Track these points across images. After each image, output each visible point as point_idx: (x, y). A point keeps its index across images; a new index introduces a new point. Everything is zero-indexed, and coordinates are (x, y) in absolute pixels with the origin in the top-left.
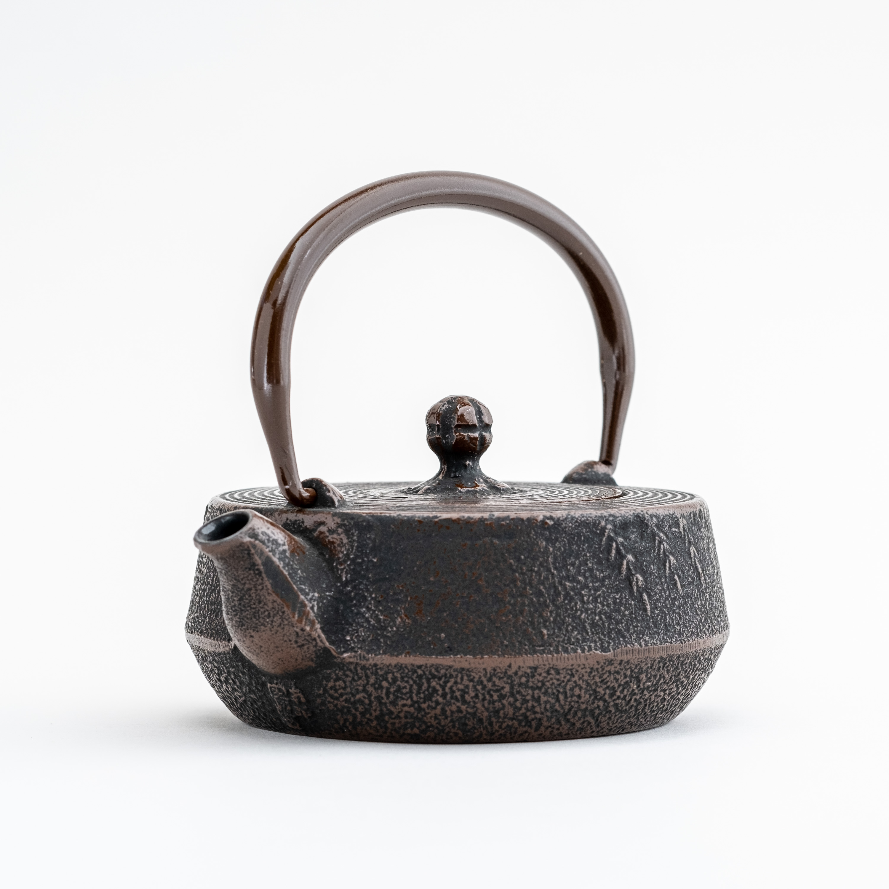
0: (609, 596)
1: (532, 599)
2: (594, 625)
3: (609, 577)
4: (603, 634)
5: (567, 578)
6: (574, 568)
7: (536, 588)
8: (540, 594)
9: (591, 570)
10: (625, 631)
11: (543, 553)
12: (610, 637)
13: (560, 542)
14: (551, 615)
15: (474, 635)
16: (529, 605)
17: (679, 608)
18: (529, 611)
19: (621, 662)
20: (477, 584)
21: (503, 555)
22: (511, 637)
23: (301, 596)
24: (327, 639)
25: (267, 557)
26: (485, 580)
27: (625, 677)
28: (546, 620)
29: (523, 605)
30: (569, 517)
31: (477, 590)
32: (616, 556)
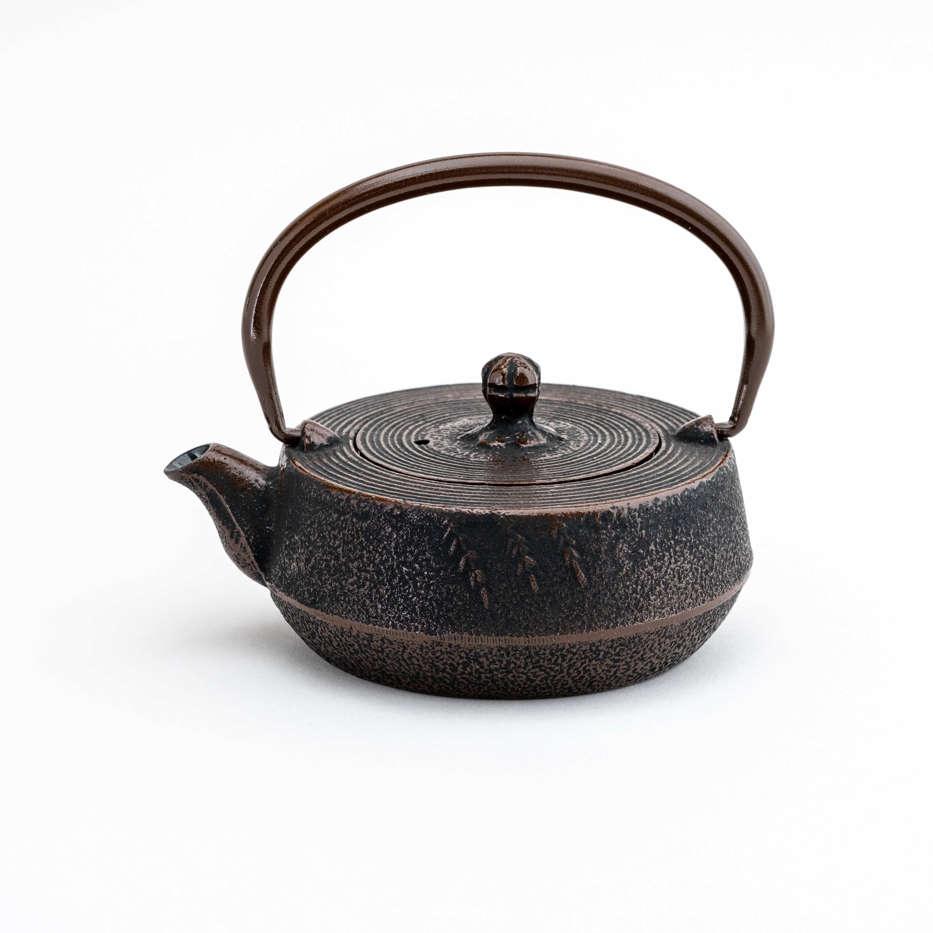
0: (443, 586)
1: (373, 575)
2: (423, 609)
3: (446, 570)
4: (431, 618)
5: (404, 564)
6: (412, 556)
7: (378, 567)
8: (379, 573)
9: (428, 560)
10: (456, 619)
11: (388, 537)
12: (438, 622)
13: (404, 531)
14: (386, 593)
15: (330, 595)
16: (370, 581)
17: (531, 605)
18: (370, 585)
19: (450, 645)
20: (337, 553)
21: (357, 532)
22: (353, 605)
23: (238, 528)
24: (260, 566)
25: (211, 490)
26: (343, 551)
27: (461, 658)
28: (382, 597)
29: (366, 579)
30: (418, 510)
31: (337, 558)
32: (455, 551)
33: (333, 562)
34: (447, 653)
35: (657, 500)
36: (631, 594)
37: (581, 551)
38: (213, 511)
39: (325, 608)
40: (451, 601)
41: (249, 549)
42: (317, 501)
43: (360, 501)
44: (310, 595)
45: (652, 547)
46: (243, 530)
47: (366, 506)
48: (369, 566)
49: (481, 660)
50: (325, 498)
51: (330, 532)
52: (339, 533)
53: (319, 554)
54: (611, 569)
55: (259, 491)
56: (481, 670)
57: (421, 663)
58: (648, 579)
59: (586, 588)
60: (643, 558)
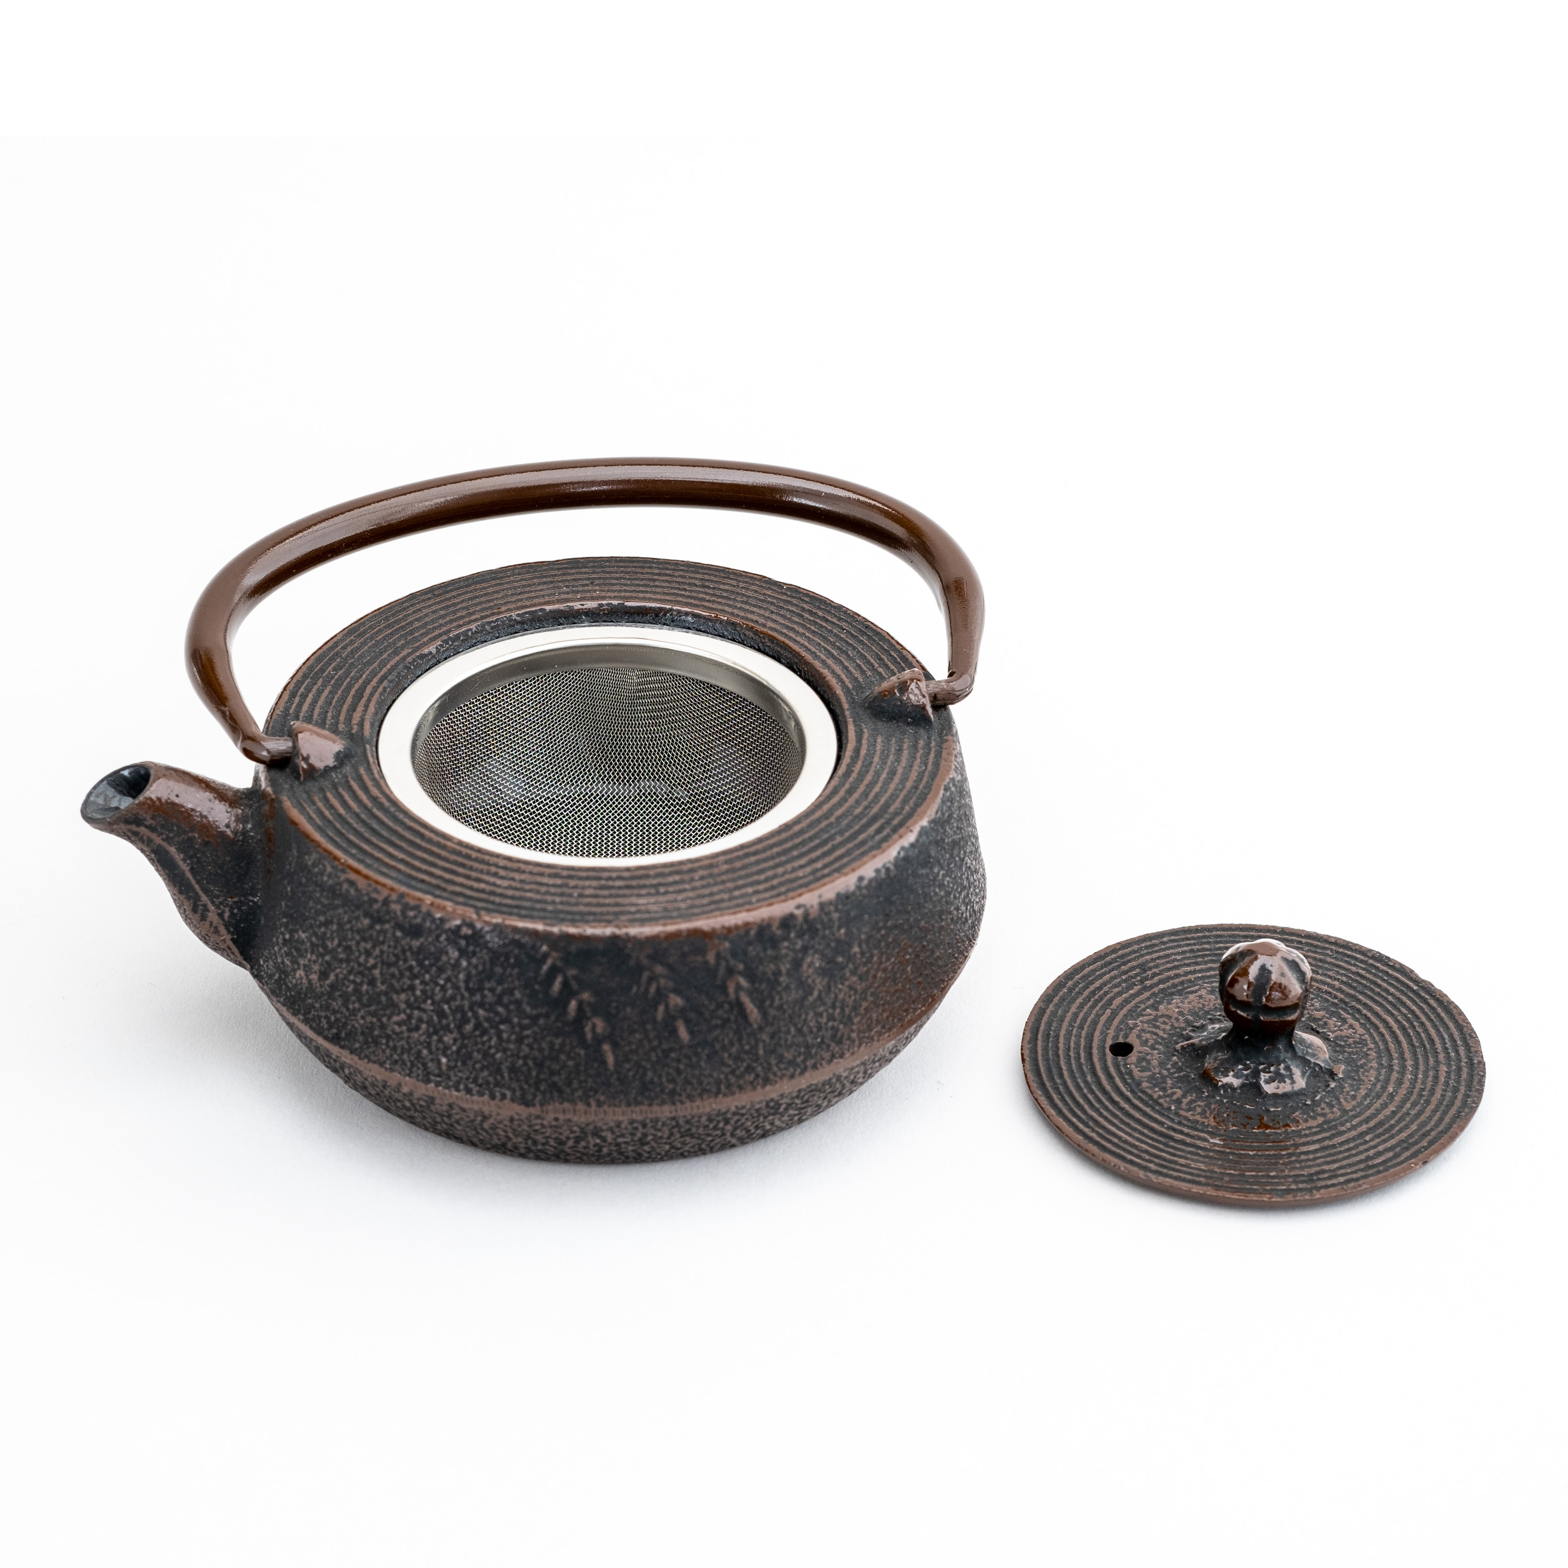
0: (543, 1039)
1: (432, 1017)
2: (513, 1069)
3: (547, 1016)
4: (527, 1082)
5: (482, 1005)
6: (493, 995)
7: (439, 1006)
8: (442, 1014)
9: (518, 1003)
10: (564, 1084)
11: (453, 966)
12: (537, 1089)
13: (478, 959)
14: (454, 1044)
15: (363, 1033)
16: (427, 1023)
17: (679, 1061)
18: (428, 1030)
19: (556, 1119)
20: (372, 975)
21: (404, 951)
22: (402, 1053)
23: (204, 898)
24: (242, 953)
25: (159, 845)
26: (381, 974)
27: (572, 1132)
28: (447, 1048)
29: (420, 1020)
30: (498, 929)
31: (372, 982)
32: (561, 992)
33: (365, 987)
34: (551, 1127)
35: (861, 879)
36: (826, 1024)
37: (751, 976)
38: (162, 873)
39: (356, 1050)
40: (556, 1059)
41: (222, 930)
42: (333, 892)
43: (406, 907)
44: (331, 1025)
45: (856, 949)
46: (213, 902)
47: (415, 917)
48: (425, 1001)
49: (604, 1134)
50: (348, 891)
51: (358, 943)
52: (374, 947)
53: (341, 970)
54: (794, 995)
55: (233, 842)
56: (603, 1144)
57: (511, 1135)
58: (850, 996)
59: (761, 1029)
60: (843, 968)
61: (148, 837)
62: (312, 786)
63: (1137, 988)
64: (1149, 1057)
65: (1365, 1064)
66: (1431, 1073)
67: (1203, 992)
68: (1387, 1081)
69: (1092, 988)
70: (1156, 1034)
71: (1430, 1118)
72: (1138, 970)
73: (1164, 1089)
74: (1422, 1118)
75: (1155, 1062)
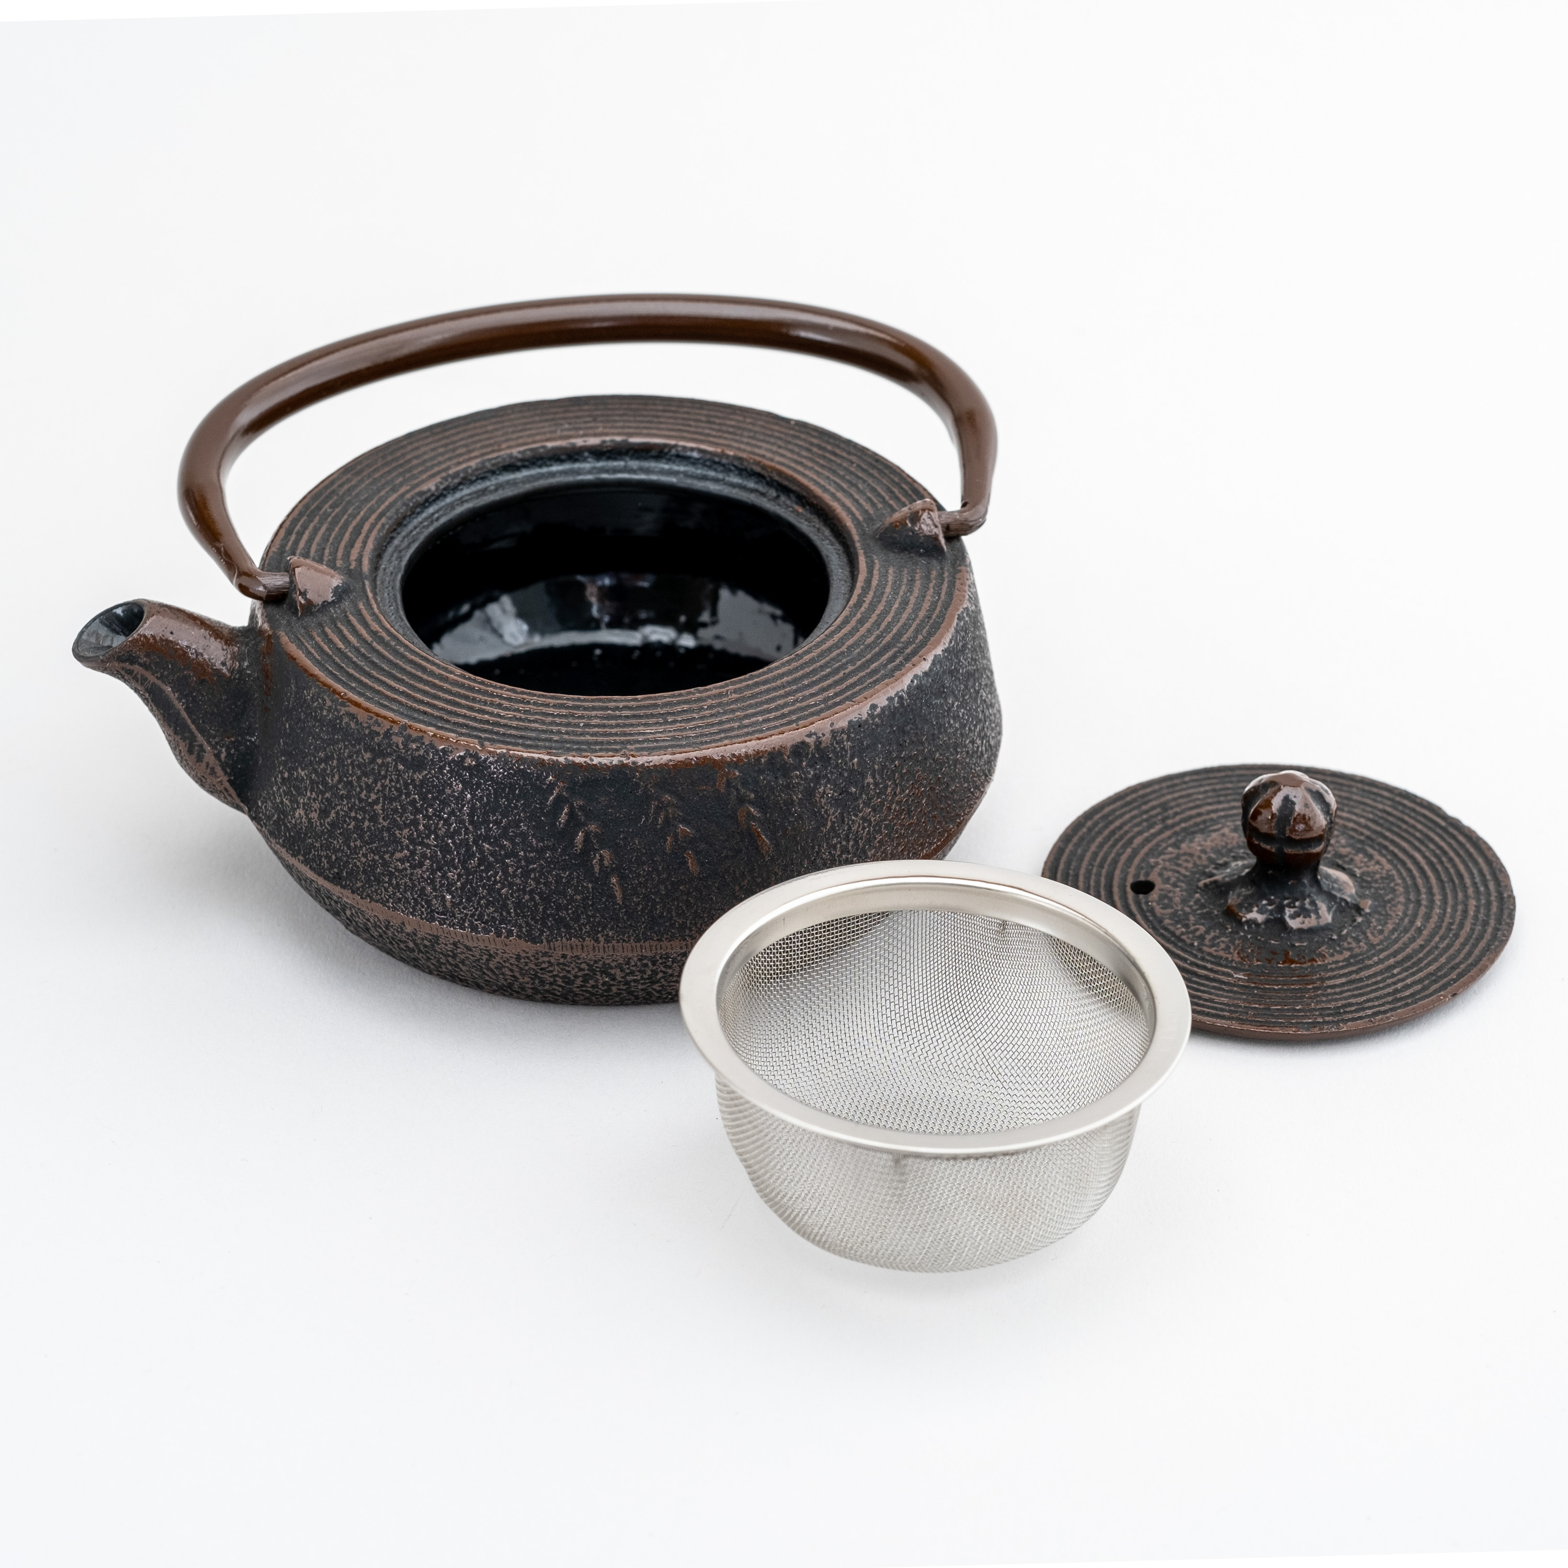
0: (550, 872)
1: (436, 852)
2: (519, 905)
4: (533, 918)
5: (486, 839)
6: (498, 828)
7: (443, 841)
8: (445, 849)
9: (524, 835)
10: (571, 919)
11: (457, 798)
12: (544, 924)
13: (482, 790)
14: (459, 880)
15: (364, 872)
16: (431, 859)
17: (688, 894)
18: (432, 865)
19: (564, 956)
20: (374, 811)
21: (406, 785)
22: (405, 892)
23: (200, 738)
24: (239, 795)
25: (153, 684)
26: (383, 810)
27: (581, 970)
28: (451, 884)
29: (424, 856)
30: (503, 759)
31: (374, 819)
32: (568, 822)
33: (367, 823)
34: (559, 964)
35: (874, 707)
36: (840, 856)
37: (761, 804)
38: (156, 713)
39: (358, 889)
40: (564, 894)
41: (219, 770)
42: (334, 726)
43: (408, 739)
44: (332, 866)
45: (870, 780)
46: (209, 743)
47: (418, 749)
48: (428, 837)
49: (613, 972)
50: (348, 724)
51: (359, 778)
52: (375, 782)
53: (343, 807)
54: (810, 825)
55: (229, 681)
56: (612, 982)
57: (517, 974)
58: (864, 828)
59: (773, 859)
60: (856, 799)
61: (142, 676)
62: (310, 621)
63: (1158, 827)
64: (1171, 895)
65: (1392, 899)
66: (1460, 907)
67: (1226, 830)
68: (1415, 915)
69: (1112, 827)
70: (1178, 872)
71: (1459, 951)
72: (1158, 810)
73: (1186, 926)
74: (1452, 951)
75: (1177, 900)
